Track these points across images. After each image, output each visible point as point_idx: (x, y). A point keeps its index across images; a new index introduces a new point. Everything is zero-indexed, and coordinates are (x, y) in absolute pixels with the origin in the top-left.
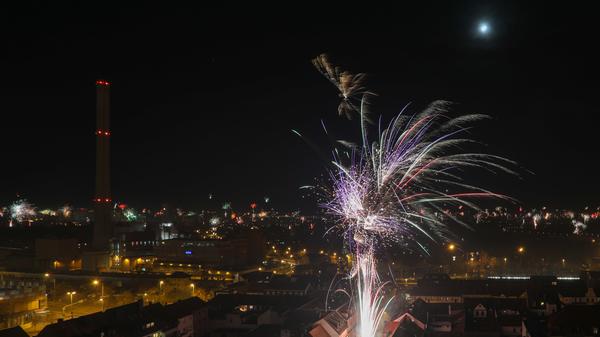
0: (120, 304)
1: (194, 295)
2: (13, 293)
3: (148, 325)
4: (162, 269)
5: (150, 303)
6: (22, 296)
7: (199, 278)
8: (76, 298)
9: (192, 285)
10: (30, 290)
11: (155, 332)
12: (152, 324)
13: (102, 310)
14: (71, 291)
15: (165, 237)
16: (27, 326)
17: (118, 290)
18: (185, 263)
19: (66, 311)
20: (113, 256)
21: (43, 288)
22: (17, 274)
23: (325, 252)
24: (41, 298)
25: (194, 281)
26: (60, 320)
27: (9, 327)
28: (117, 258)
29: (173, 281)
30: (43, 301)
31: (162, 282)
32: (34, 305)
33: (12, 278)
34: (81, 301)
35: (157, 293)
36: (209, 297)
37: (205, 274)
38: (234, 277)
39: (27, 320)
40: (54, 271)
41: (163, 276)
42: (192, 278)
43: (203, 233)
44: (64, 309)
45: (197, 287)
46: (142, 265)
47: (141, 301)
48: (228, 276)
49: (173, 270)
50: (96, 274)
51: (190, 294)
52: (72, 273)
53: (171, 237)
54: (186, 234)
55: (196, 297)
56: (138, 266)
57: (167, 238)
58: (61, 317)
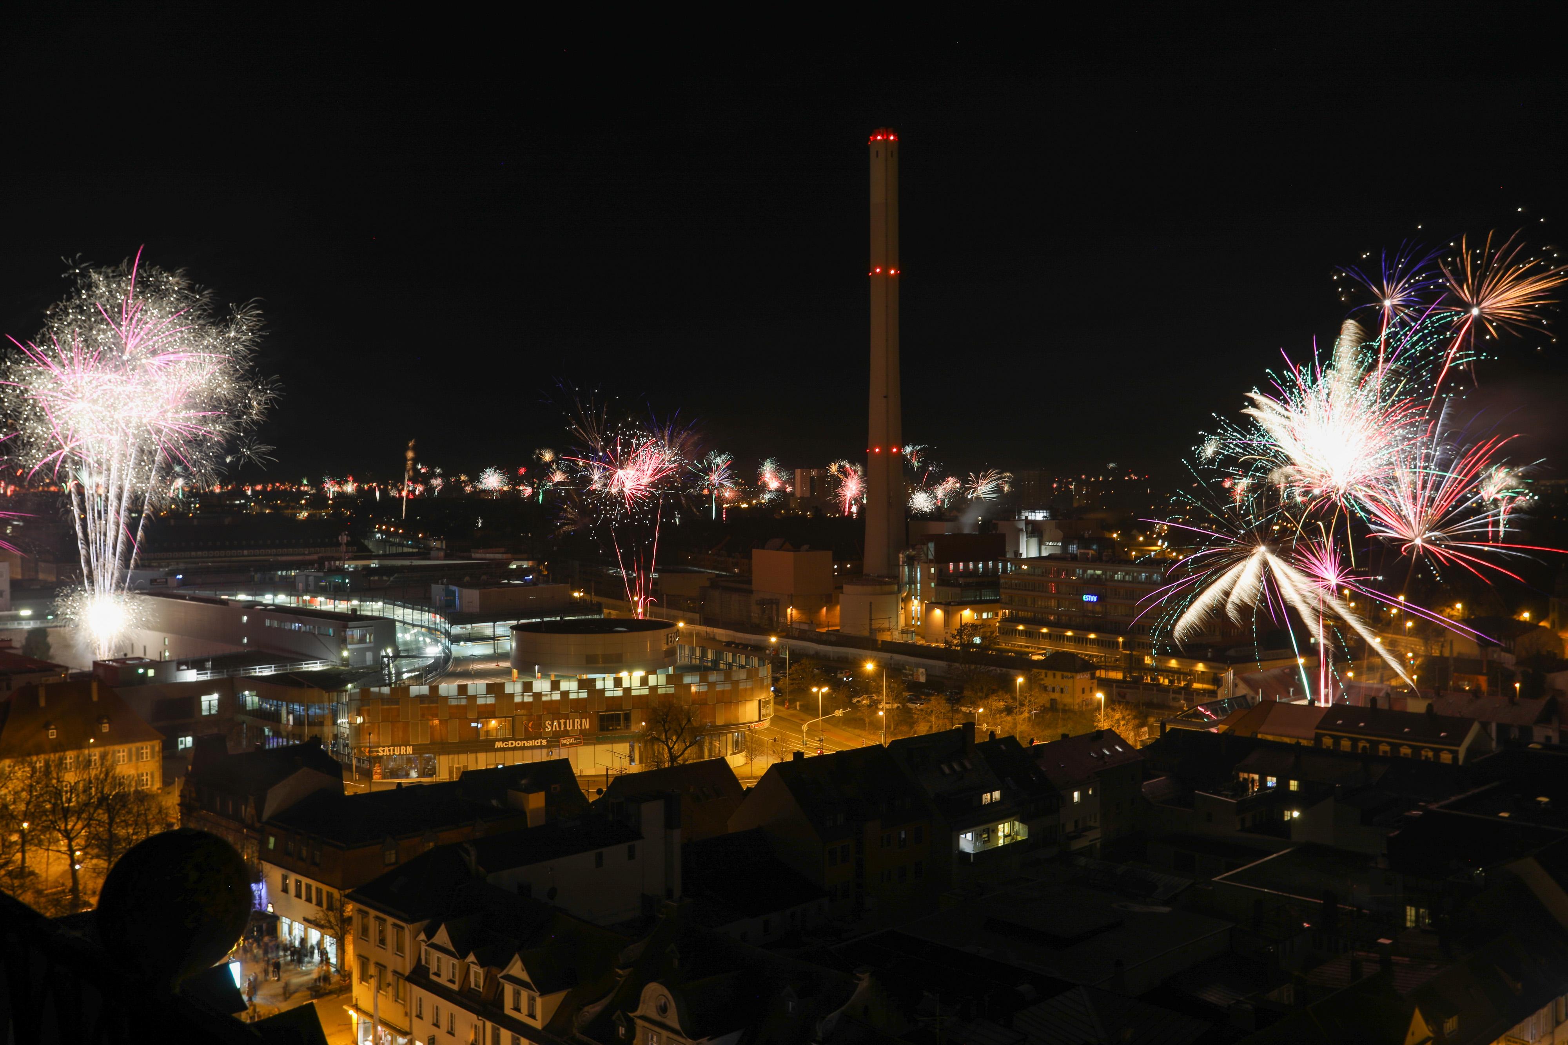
0: (922, 729)
1: (1104, 725)
2: (713, 677)
3: (986, 798)
4: (1021, 643)
5: (992, 734)
6: (728, 687)
7: (1119, 676)
8: (831, 703)
9: (1100, 696)
10: (743, 675)
11: (1002, 819)
12: (997, 795)
13: (882, 739)
14: (820, 686)
15: (1029, 549)
16: (736, 761)
17: (918, 691)
18: (1082, 627)
19: (811, 732)
20: (907, 600)
21: (766, 671)
22: (721, 634)
23: (1539, 615)
24: (763, 696)
25: (1104, 684)
26: (798, 755)
27: (706, 758)
28: (915, 606)
29: (1050, 679)
30: (767, 702)
31: (1020, 680)
32: (749, 711)
33: (712, 639)
34: (839, 713)
35: (1009, 710)
36: (1145, 735)
37: (1134, 665)
38: (1217, 681)
39: (738, 747)
40: (786, 632)
41: (1023, 663)
42: (1101, 674)
43: (1129, 540)
44: (805, 727)
45: (1111, 702)
46: (974, 628)
47: (970, 727)
48: (1201, 678)
49: (1050, 648)
50: (870, 644)
51: (1093, 720)
52: (820, 639)
53: (1045, 553)
54: (1084, 543)
55: (1110, 731)
56: (963, 629)
57: (1034, 553)
58: (799, 748)
